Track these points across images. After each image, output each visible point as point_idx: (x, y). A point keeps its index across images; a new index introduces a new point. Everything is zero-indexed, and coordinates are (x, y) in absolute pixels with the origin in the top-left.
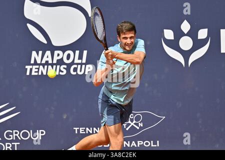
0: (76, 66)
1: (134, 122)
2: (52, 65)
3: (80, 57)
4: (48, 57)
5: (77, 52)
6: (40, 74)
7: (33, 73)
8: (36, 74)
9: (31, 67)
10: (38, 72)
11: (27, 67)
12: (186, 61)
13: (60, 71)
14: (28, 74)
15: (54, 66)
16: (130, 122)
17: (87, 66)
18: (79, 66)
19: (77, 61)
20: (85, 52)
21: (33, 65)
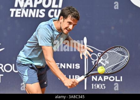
0: (53, 10)
2: (33, 8)
3: (57, 3)
4: (29, 2)
6: (22, 16)
7: (17, 16)
8: (19, 16)
9: (14, 10)
10: (21, 14)
11: (11, 10)
13: (40, 14)
14: (12, 15)
15: (35, 10)
18: (56, 10)
19: (53, 7)
21: (16, 8)
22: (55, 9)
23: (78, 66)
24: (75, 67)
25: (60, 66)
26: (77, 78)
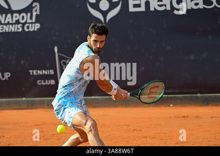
23: (52, 72)
24: (50, 72)
25: (37, 72)
26: (53, 82)
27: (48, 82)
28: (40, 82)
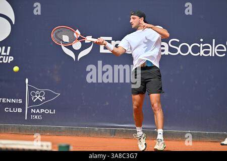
0: (2, 57)
1: (39, 96)
3: (6, 51)
5: (4, 48)
12: (76, 56)
16: (36, 96)
17: (10, 57)
18: (5, 57)
19: (2, 54)
20: (9, 48)
22: (3, 56)
23: (20, 101)
24: (18, 101)
25: (6, 100)
26: (20, 110)
27: (15, 110)
28: (7, 110)
